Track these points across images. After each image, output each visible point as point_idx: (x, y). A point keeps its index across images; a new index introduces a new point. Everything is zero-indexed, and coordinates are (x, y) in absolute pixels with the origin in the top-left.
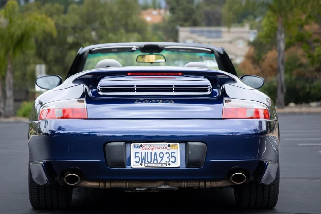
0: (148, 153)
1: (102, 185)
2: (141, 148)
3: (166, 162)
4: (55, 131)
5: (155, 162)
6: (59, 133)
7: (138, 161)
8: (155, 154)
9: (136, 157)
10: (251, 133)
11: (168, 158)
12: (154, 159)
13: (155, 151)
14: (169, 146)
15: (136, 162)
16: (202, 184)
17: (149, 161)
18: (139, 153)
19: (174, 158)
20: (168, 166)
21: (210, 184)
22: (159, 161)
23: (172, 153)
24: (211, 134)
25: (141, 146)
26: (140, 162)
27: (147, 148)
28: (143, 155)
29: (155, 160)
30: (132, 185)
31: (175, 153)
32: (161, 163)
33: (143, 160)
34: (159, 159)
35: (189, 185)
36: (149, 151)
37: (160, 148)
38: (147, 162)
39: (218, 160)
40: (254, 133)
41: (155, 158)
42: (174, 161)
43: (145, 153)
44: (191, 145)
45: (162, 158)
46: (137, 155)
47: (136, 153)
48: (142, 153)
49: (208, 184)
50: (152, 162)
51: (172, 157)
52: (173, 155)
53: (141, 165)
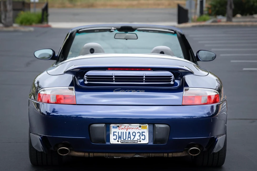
0: (123, 132)
1: (87, 154)
2: (118, 128)
3: (138, 139)
4: (50, 113)
5: (129, 139)
6: (54, 115)
7: (115, 138)
8: (129, 133)
9: (114, 136)
10: (205, 116)
11: (139, 136)
13: (129, 131)
14: (140, 127)
15: (114, 139)
16: (166, 155)
17: (124, 138)
18: (116, 132)
19: (144, 136)
20: (139, 143)
21: (172, 154)
22: (132, 138)
23: (142, 132)
24: (173, 118)
25: (118, 126)
26: (117, 139)
27: (123, 128)
28: (120, 134)
29: (129, 137)
30: (110, 155)
31: (144, 132)
32: (134, 140)
33: (120, 137)
35: (155, 155)
37: (133, 128)
38: (122, 139)
39: (179, 138)
40: (207, 116)
42: (144, 138)
43: (121, 132)
44: (157, 127)
45: (135, 136)
46: (115, 133)
48: (118, 132)
49: (170, 155)
50: (127, 139)
51: (142, 135)
52: (143, 134)
53: (118, 142)
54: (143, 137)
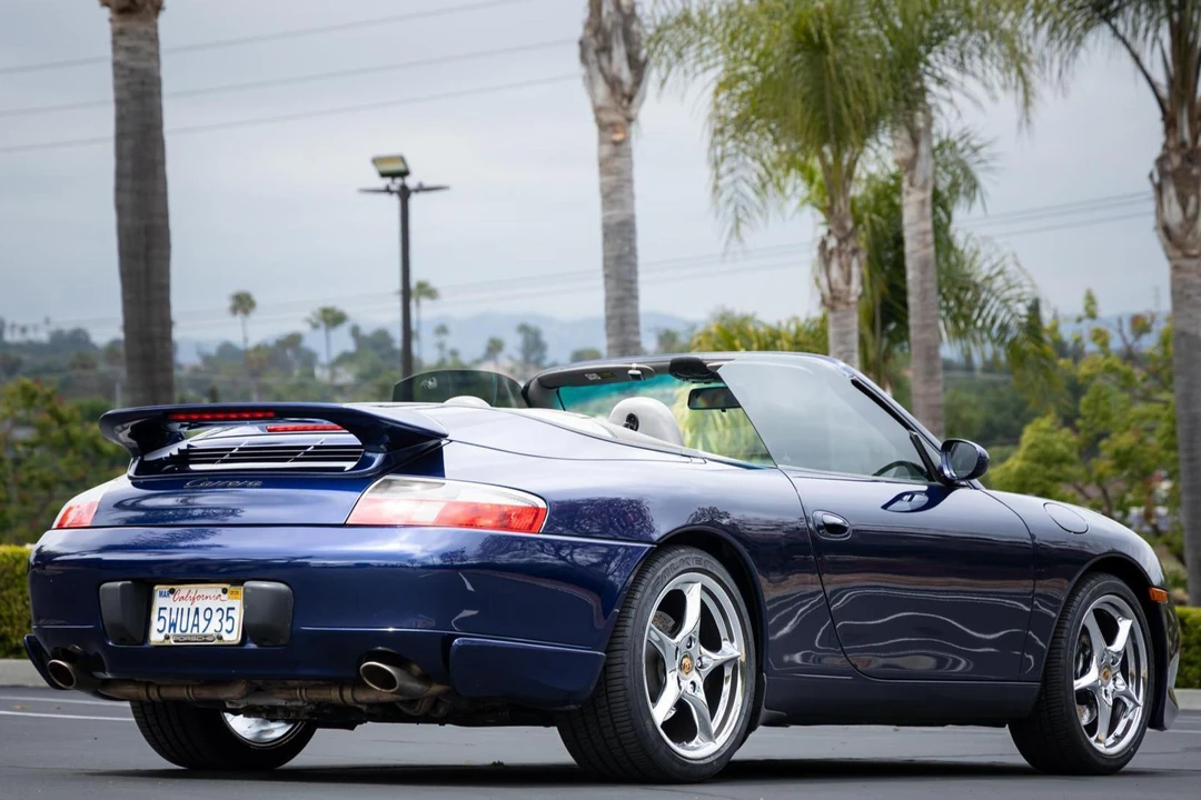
0: (182, 609)
2: (171, 596)
3: (215, 631)
5: (195, 631)
7: (161, 629)
8: (197, 610)
9: (159, 620)
11: (220, 621)
12: (194, 625)
13: (198, 604)
14: (225, 591)
15: (159, 630)
17: (184, 629)
18: (165, 609)
19: (230, 621)
20: (216, 642)
22: (202, 627)
23: (229, 609)
25: (172, 591)
26: (166, 632)
27: (183, 598)
28: (174, 616)
31: (233, 609)
32: (207, 632)
33: (173, 625)
34: (203, 624)
36: (185, 605)
37: (207, 598)
38: (178, 632)
41: (196, 623)
42: (230, 628)
43: (178, 609)
44: (246, 588)
45: (209, 620)
46: (163, 613)
47: (161, 609)
48: (171, 609)
50: (189, 632)
51: (228, 618)
52: (231, 613)
53: (167, 638)
54: (228, 625)
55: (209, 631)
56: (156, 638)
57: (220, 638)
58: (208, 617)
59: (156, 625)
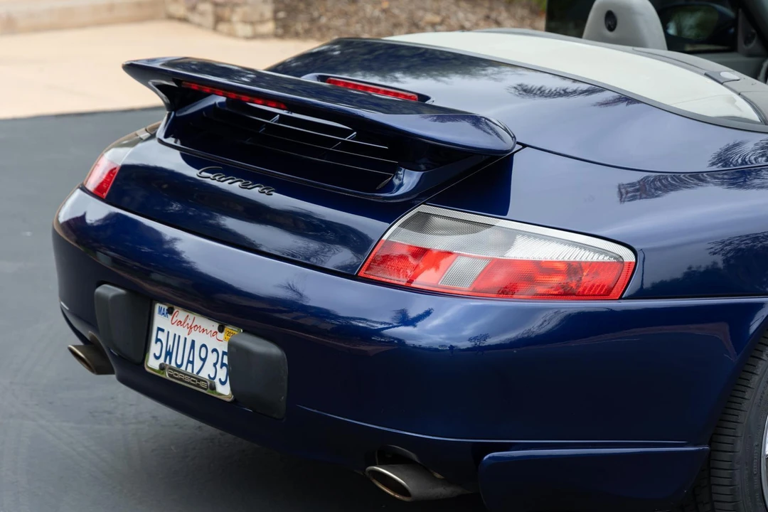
0: (179, 336)
2: (170, 317)
3: (209, 376)
5: (189, 370)
7: (158, 354)
8: (193, 342)
9: (156, 343)
11: (215, 365)
12: (189, 362)
13: (194, 335)
14: (221, 330)
15: (155, 355)
17: (179, 362)
18: (164, 330)
19: (225, 369)
20: (208, 392)
23: (224, 353)
25: (171, 312)
26: (162, 360)
27: (180, 322)
28: (170, 343)
32: (200, 375)
33: (169, 354)
34: (198, 363)
36: (182, 332)
37: (203, 331)
38: (173, 364)
41: (191, 359)
42: (224, 379)
43: (175, 335)
44: (231, 345)
45: (204, 360)
46: (160, 335)
47: (159, 329)
48: (168, 332)
50: (183, 368)
51: (223, 364)
52: (226, 359)
53: (162, 367)
54: (222, 373)
55: (204, 375)
56: (153, 364)
57: (213, 388)
58: (203, 356)
59: (155, 348)
